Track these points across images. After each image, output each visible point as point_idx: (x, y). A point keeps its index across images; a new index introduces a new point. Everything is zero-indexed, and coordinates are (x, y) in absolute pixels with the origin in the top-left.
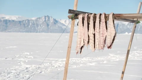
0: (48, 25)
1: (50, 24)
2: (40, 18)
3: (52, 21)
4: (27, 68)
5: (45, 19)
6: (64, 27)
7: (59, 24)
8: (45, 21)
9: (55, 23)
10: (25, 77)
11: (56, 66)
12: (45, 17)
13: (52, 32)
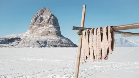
0: (122, 43)
1: (123, 42)
2: (117, 39)
3: (124, 41)
4: (95, 68)
5: (120, 40)
6: (131, 44)
7: (128, 43)
8: (120, 41)
9: (126, 42)
10: (90, 74)
11: (113, 67)
12: (120, 39)
13: (124, 47)
